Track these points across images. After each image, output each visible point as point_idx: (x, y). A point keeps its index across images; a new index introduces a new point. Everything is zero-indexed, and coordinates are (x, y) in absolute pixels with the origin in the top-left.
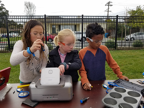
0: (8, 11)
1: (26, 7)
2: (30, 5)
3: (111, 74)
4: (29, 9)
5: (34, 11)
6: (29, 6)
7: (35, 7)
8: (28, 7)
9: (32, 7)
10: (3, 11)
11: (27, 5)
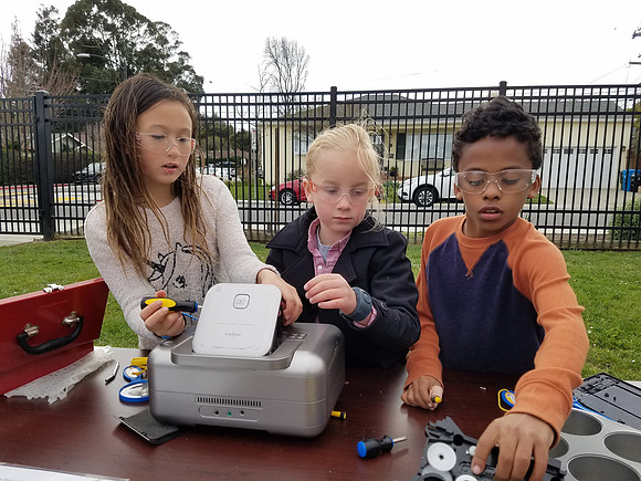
0: (200, 79)
1: (271, 60)
2: (285, 50)
3: (614, 361)
4: (283, 69)
5: (302, 75)
6: (282, 54)
7: (304, 59)
8: (280, 60)
9: (295, 58)
10: (184, 78)
11: (273, 51)
